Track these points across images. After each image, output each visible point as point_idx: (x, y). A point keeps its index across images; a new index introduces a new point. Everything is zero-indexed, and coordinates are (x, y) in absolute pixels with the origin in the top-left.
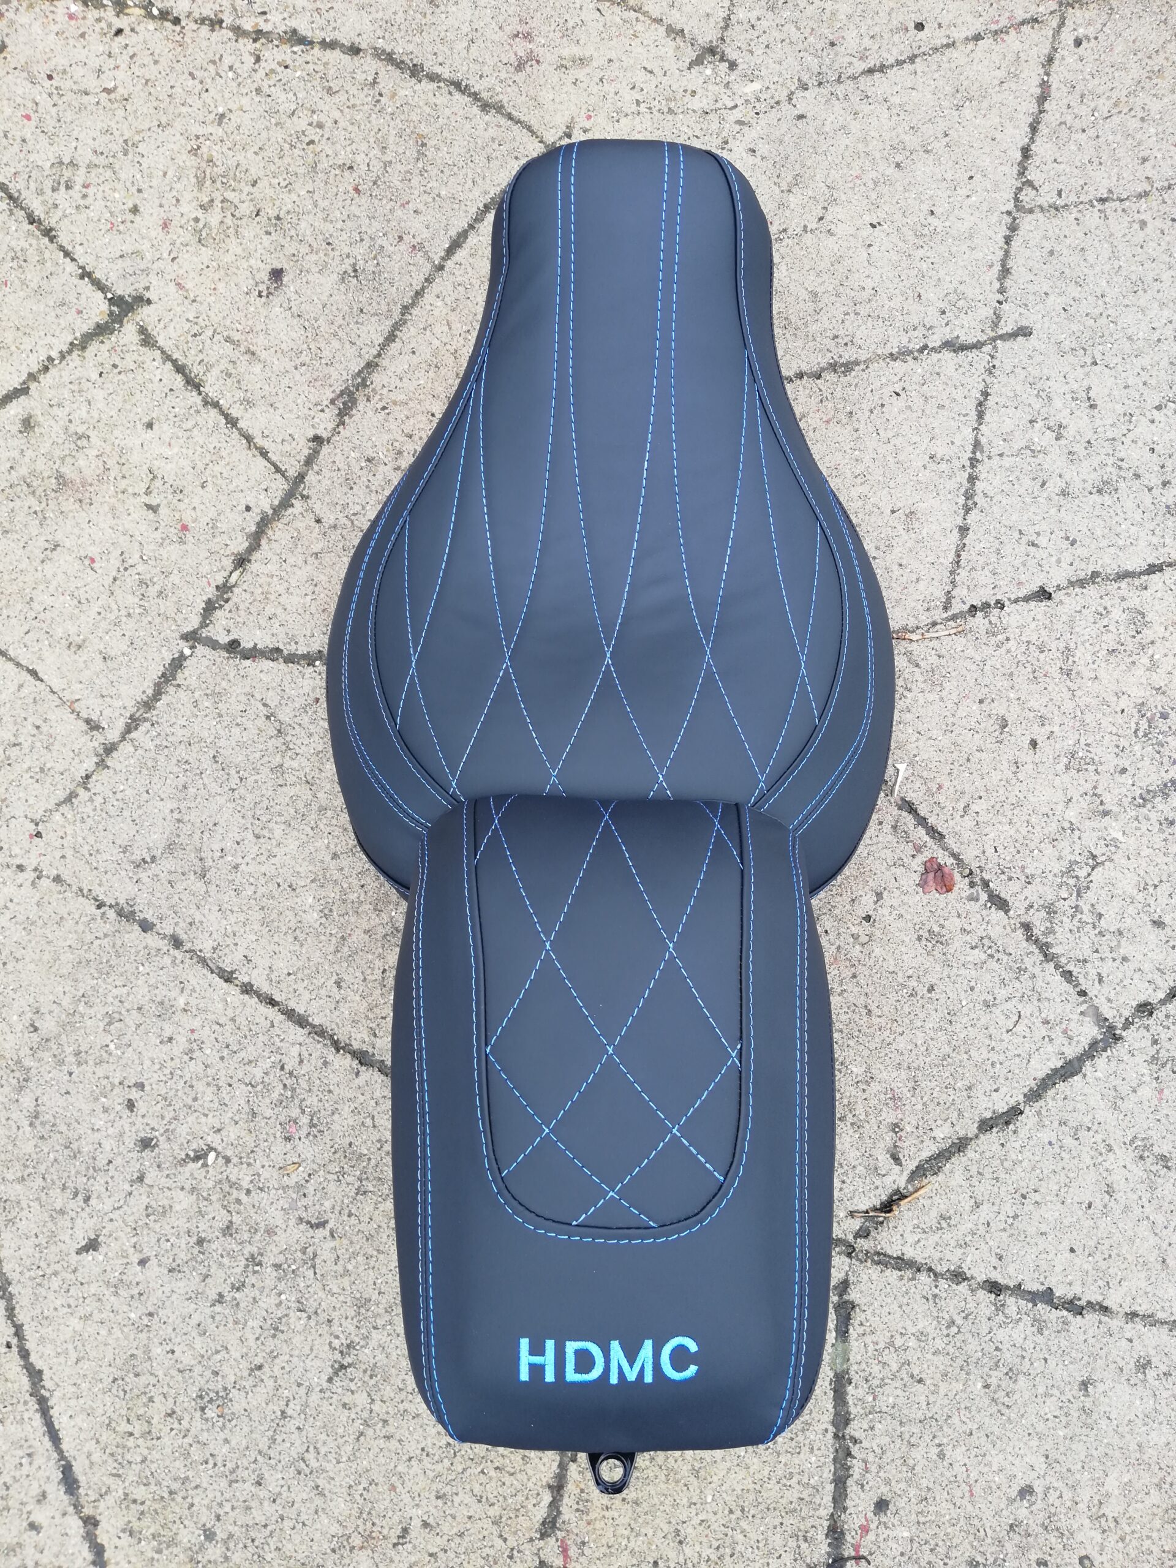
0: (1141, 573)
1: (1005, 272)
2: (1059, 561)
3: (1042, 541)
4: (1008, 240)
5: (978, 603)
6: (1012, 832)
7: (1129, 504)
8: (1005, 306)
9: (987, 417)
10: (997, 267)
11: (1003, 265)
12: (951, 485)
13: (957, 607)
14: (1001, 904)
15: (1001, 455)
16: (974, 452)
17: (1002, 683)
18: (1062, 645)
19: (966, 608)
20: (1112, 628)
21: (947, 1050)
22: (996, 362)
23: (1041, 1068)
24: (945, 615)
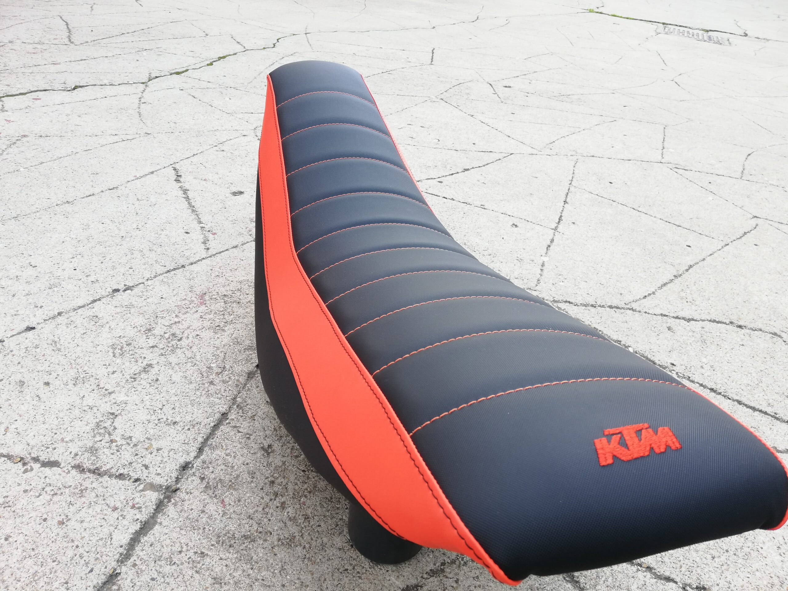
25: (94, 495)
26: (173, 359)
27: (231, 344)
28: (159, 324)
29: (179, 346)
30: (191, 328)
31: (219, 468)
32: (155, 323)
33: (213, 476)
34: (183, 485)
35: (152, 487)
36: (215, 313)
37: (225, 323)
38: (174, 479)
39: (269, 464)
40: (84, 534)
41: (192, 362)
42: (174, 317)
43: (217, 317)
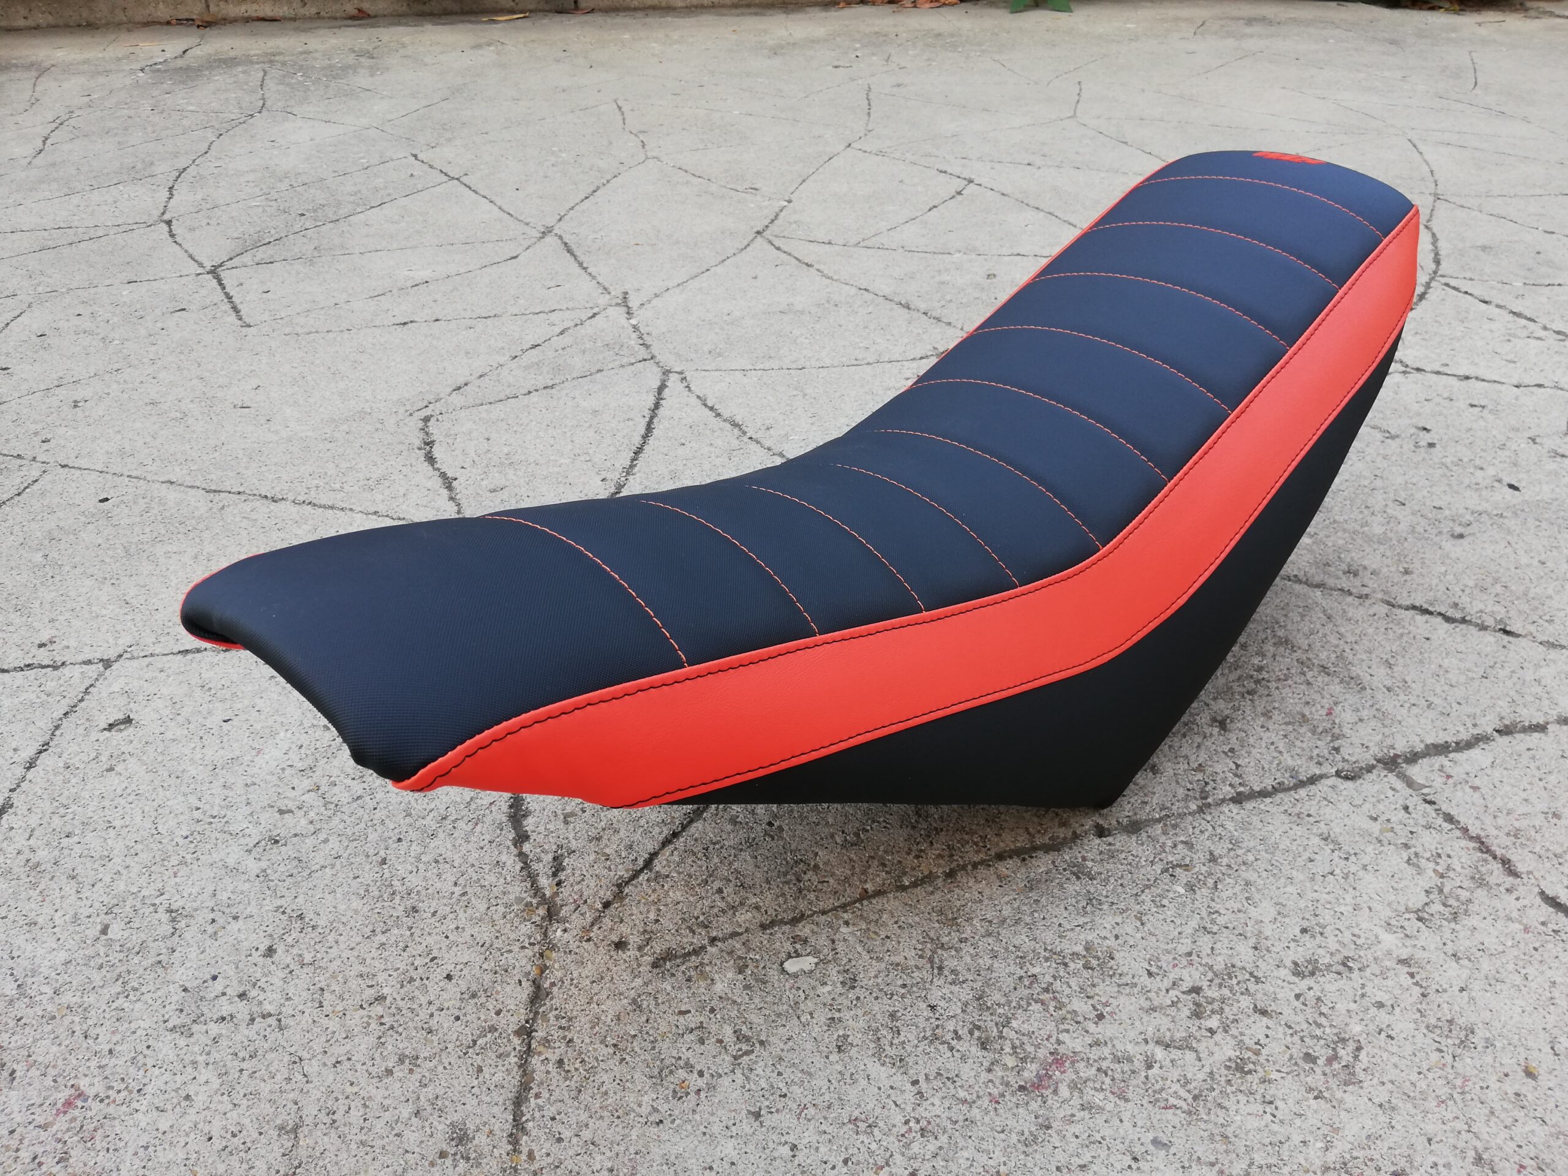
25: (1500, 821)
26: (1244, 954)
27: (1105, 907)
28: (1207, 1069)
29: (1210, 975)
30: (1146, 1005)
31: (1304, 745)
32: (1213, 1079)
33: (1319, 743)
34: (1367, 758)
35: (1410, 783)
36: (1060, 1006)
37: (1066, 965)
38: (1375, 772)
39: (1235, 709)
40: (1529, 787)
41: (1213, 922)
42: (1157, 1066)
43: (1067, 991)
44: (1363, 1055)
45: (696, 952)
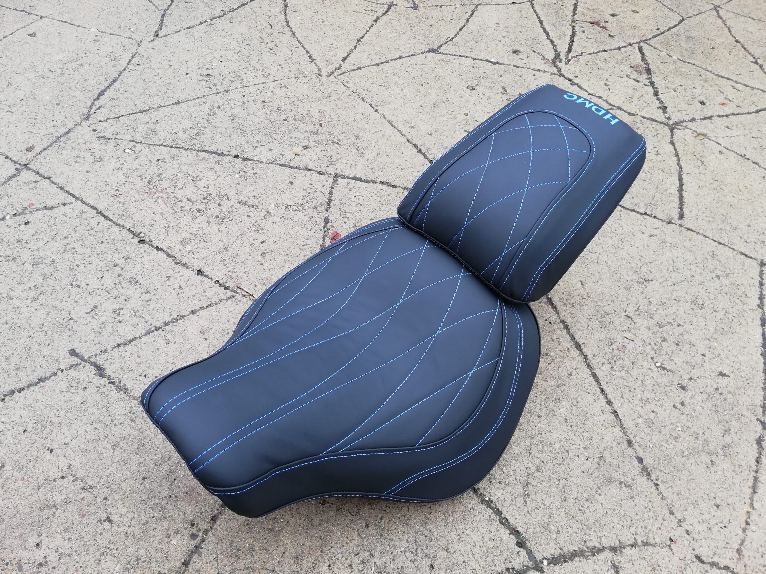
0: (164, 251)
1: (41, 380)
2: (181, 276)
3: (177, 286)
4: (20, 390)
5: (223, 288)
6: (300, 230)
7: (135, 271)
8: (63, 367)
9: (131, 337)
10: (42, 384)
11: (38, 383)
12: (176, 329)
13: (230, 294)
14: (327, 220)
15: (146, 322)
16: (153, 332)
17: (249, 263)
18: (216, 256)
19: (228, 291)
20: (196, 246)
21: (384, 206)
22: (98, 352)
23: (365, 185)
24: (237, 295)
44: (229, 222)
45: (109, 139)
